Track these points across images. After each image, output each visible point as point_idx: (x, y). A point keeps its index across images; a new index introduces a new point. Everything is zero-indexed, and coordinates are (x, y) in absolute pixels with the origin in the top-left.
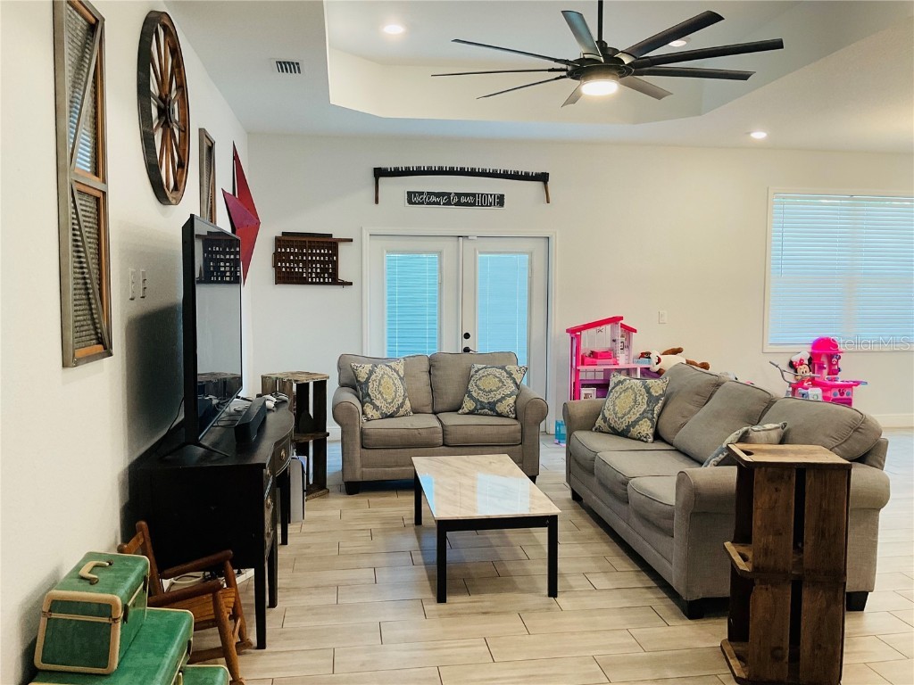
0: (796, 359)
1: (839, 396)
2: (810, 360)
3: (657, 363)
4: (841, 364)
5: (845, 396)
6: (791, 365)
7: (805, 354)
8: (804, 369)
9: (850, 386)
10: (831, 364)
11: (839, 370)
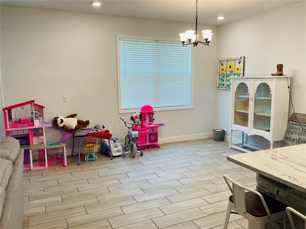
0: (134, 115)
1: (152, 132)
2: (140, 116)
3: (61, 123)
4: (154, 117)
5: (154, 131)
6: (132, 118)
7: (138, 113)
8: (138, 120)
9: (157, 127)
10: (150, 117)
11: (154, 119)
